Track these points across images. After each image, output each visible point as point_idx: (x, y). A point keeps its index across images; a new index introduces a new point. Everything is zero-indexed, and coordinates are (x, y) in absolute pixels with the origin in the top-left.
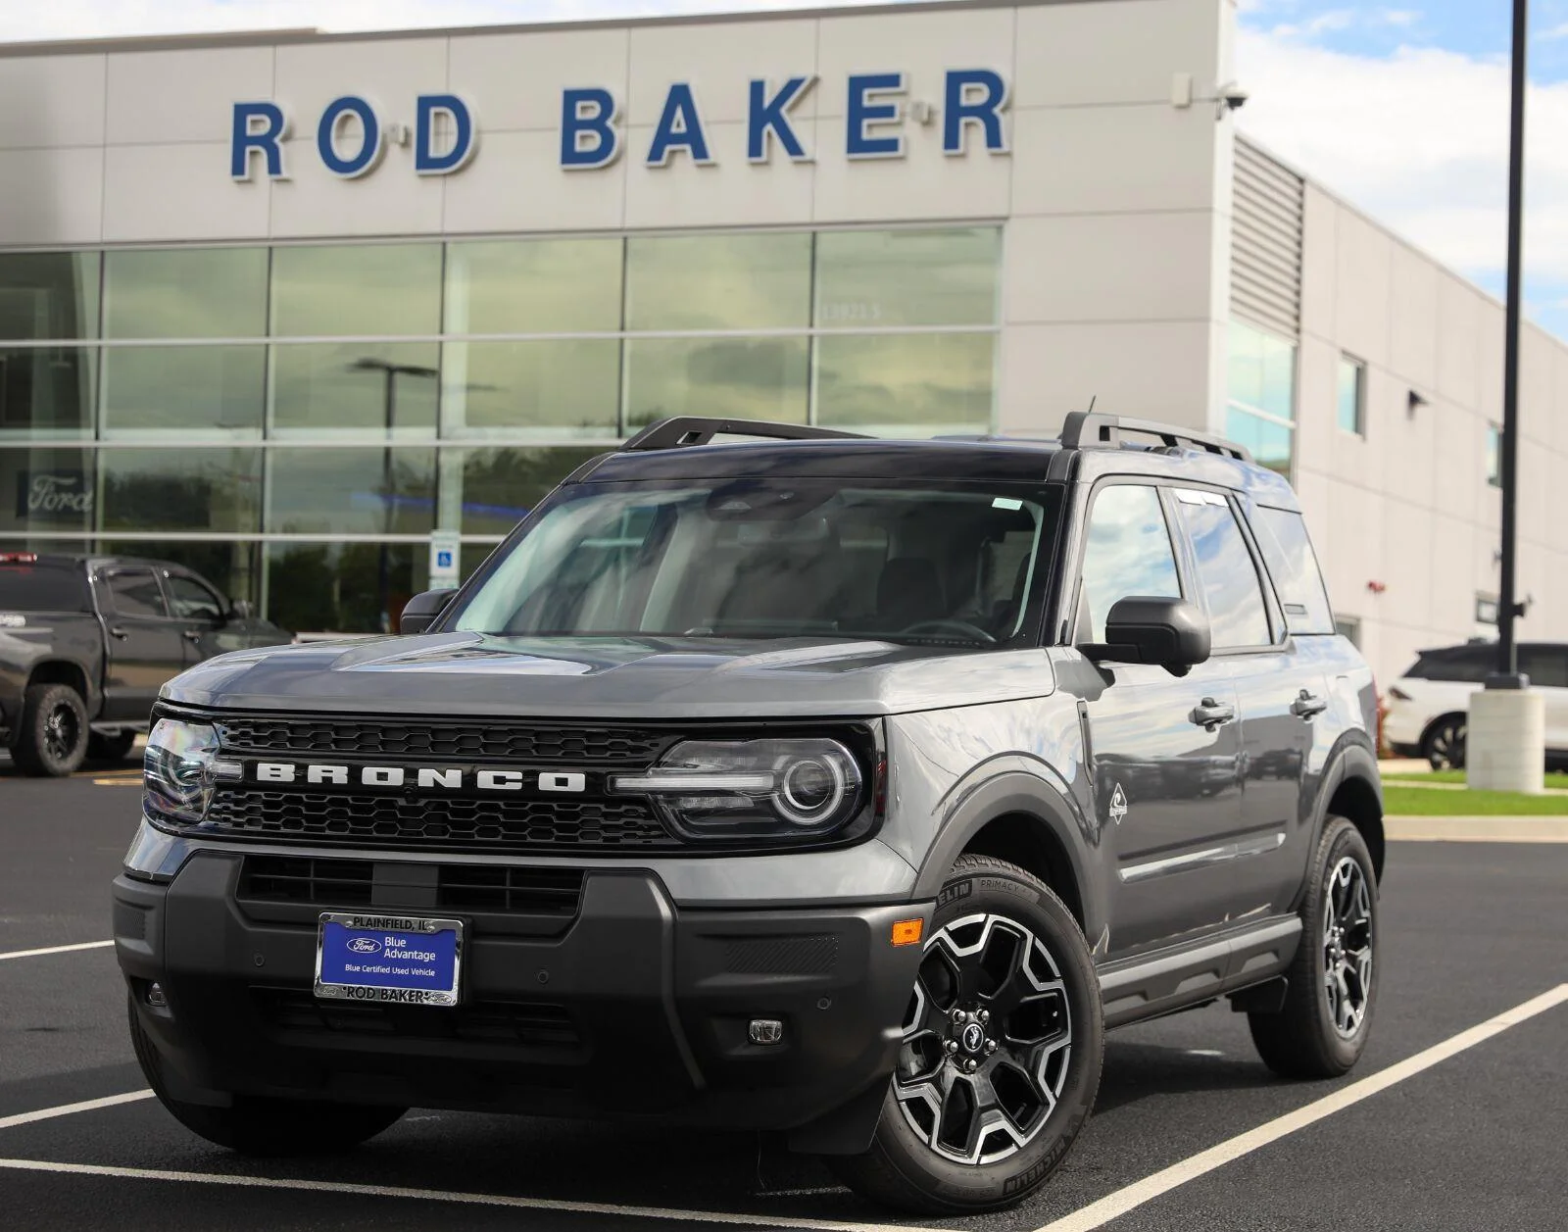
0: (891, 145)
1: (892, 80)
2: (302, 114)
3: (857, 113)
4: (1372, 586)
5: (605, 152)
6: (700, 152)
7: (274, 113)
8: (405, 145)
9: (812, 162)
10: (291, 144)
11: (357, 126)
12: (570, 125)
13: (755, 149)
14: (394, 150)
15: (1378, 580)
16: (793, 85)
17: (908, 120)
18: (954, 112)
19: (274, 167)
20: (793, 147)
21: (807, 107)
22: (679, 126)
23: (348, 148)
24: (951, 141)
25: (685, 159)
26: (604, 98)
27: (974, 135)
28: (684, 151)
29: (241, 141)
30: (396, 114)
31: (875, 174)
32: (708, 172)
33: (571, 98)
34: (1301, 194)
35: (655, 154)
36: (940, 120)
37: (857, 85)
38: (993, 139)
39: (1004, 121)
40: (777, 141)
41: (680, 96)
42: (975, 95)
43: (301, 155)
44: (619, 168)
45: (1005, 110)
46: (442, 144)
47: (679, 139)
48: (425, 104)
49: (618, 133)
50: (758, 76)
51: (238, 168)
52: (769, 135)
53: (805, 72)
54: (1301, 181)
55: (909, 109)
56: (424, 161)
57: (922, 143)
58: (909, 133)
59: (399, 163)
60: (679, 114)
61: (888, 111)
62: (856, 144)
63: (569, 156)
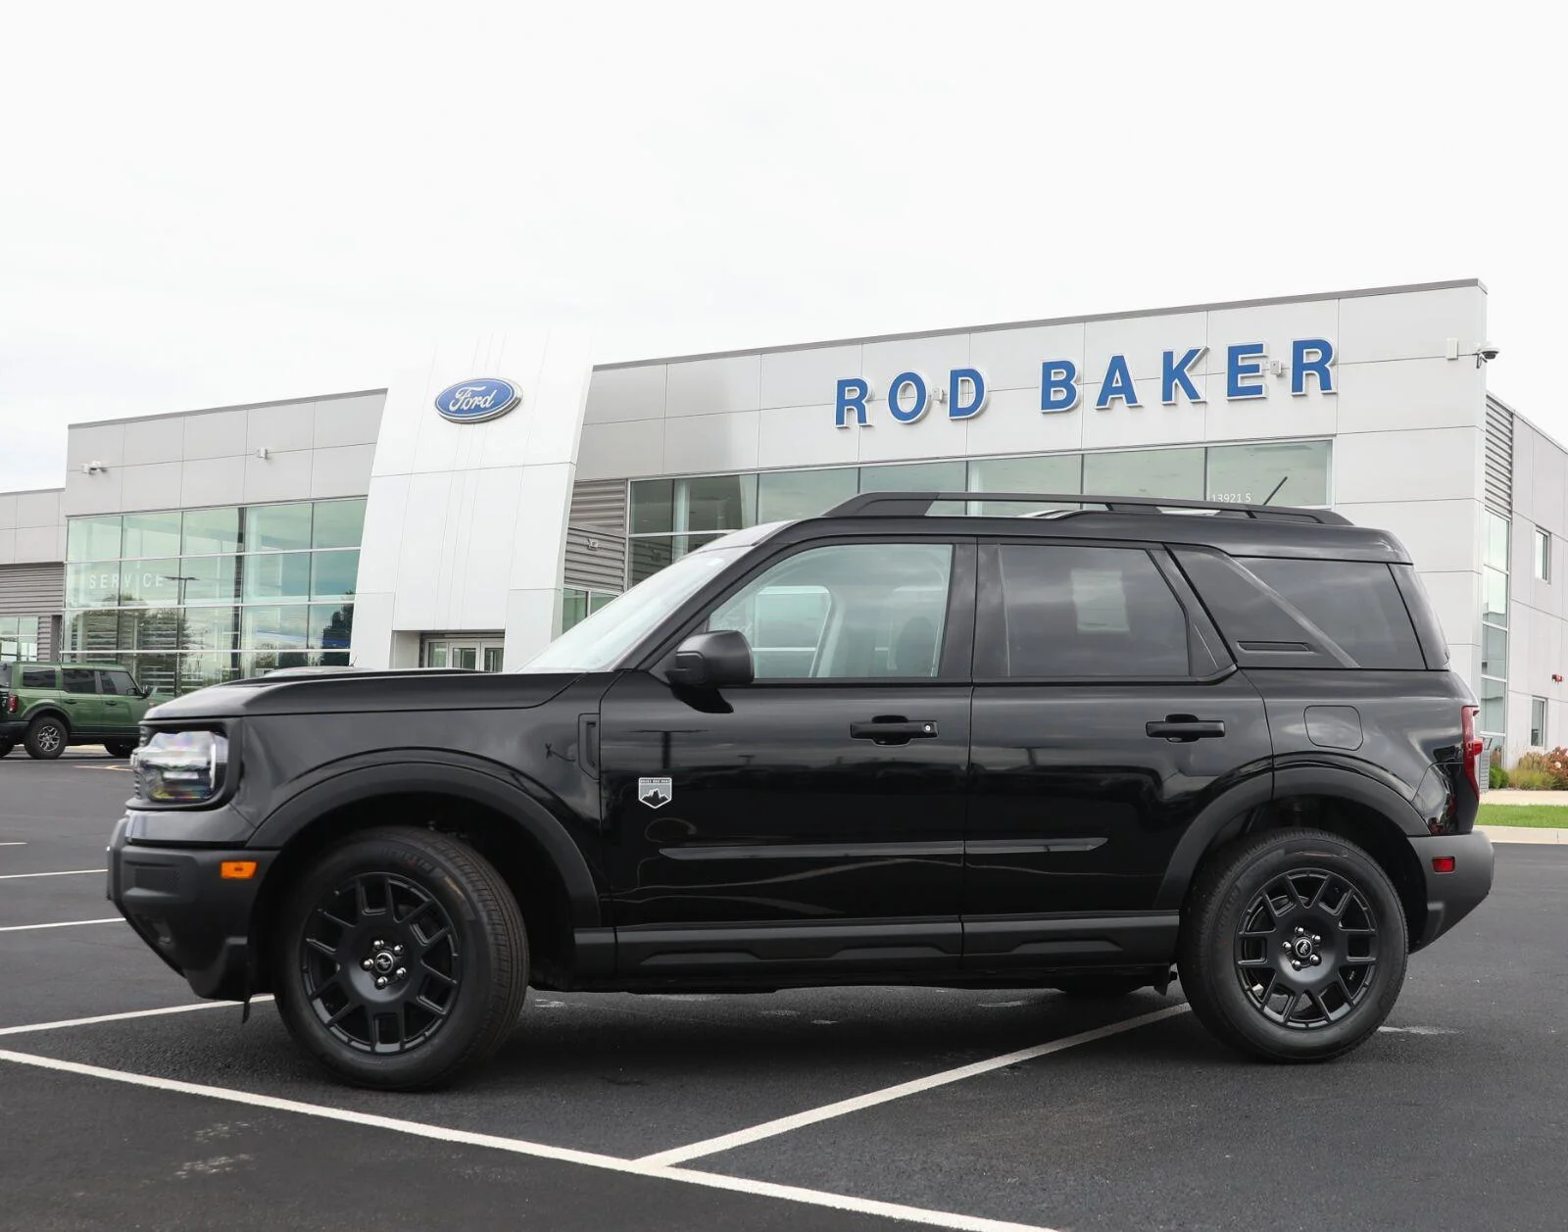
0: (1258, 390)
1: (1258, 348)
2: (879, 386)
3: (1234, 369)
4: (1554, 677)
5: (1069, 403)
6: (1131, 399)
7: (861, 385)
8: (942, 401)
9: (1205, 402)
10: (871, 404)
11: (913, 391)
12: (1048, 384)
13: (1167, 395)
14: (936, 404)
15: (1559, 674)
16: (1192, 353)
17: (1268, 373)
18: (1299, 367)
19: (862, 418)
20: (1192, 394)
21: (1201, 368)
22: (1117, 382)
23: (907, 404)
24: (1297, 386)
25: (1121, 405)
26: (1069, 367)
27: (1312, 383)
28: (1121, 398)
29: (842, 403)
30: (937, 383)
31: (1248, 409)
32: (1135, 410)
33: (1048, 367)
34: (1511, 424)
35: (1102, 401)
36: (1289, 374)
37: (1234, 352)
38: (1325, 384)
39: (1332, 371)
40: (1181, 389)
41: (1118, 363)
42: (1313, 357)
43: (878, 410)
44: (1079, 411)
45: (1332, 365)
46: (966, 400)
47: (1117, 390)
48: (955, 375)
49: (1078, 389)
50: (1168, 349)
51: (840, 420)
52: (1176, 385)
53: (1201, 345)
54: (1512, 415)
55: (1269, 366)
56: (956, 411)
57: (1277, 389)
58: (1269, 382)
59: (939, 413)
60: (1117, 374)
61: (1255, 368)
62: (1234, 391)
63: (1047, 404)
